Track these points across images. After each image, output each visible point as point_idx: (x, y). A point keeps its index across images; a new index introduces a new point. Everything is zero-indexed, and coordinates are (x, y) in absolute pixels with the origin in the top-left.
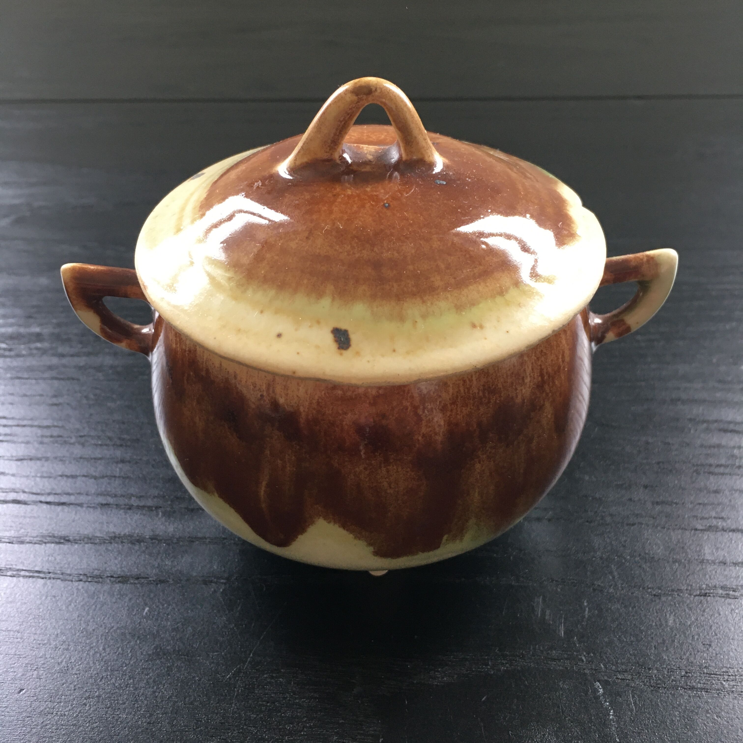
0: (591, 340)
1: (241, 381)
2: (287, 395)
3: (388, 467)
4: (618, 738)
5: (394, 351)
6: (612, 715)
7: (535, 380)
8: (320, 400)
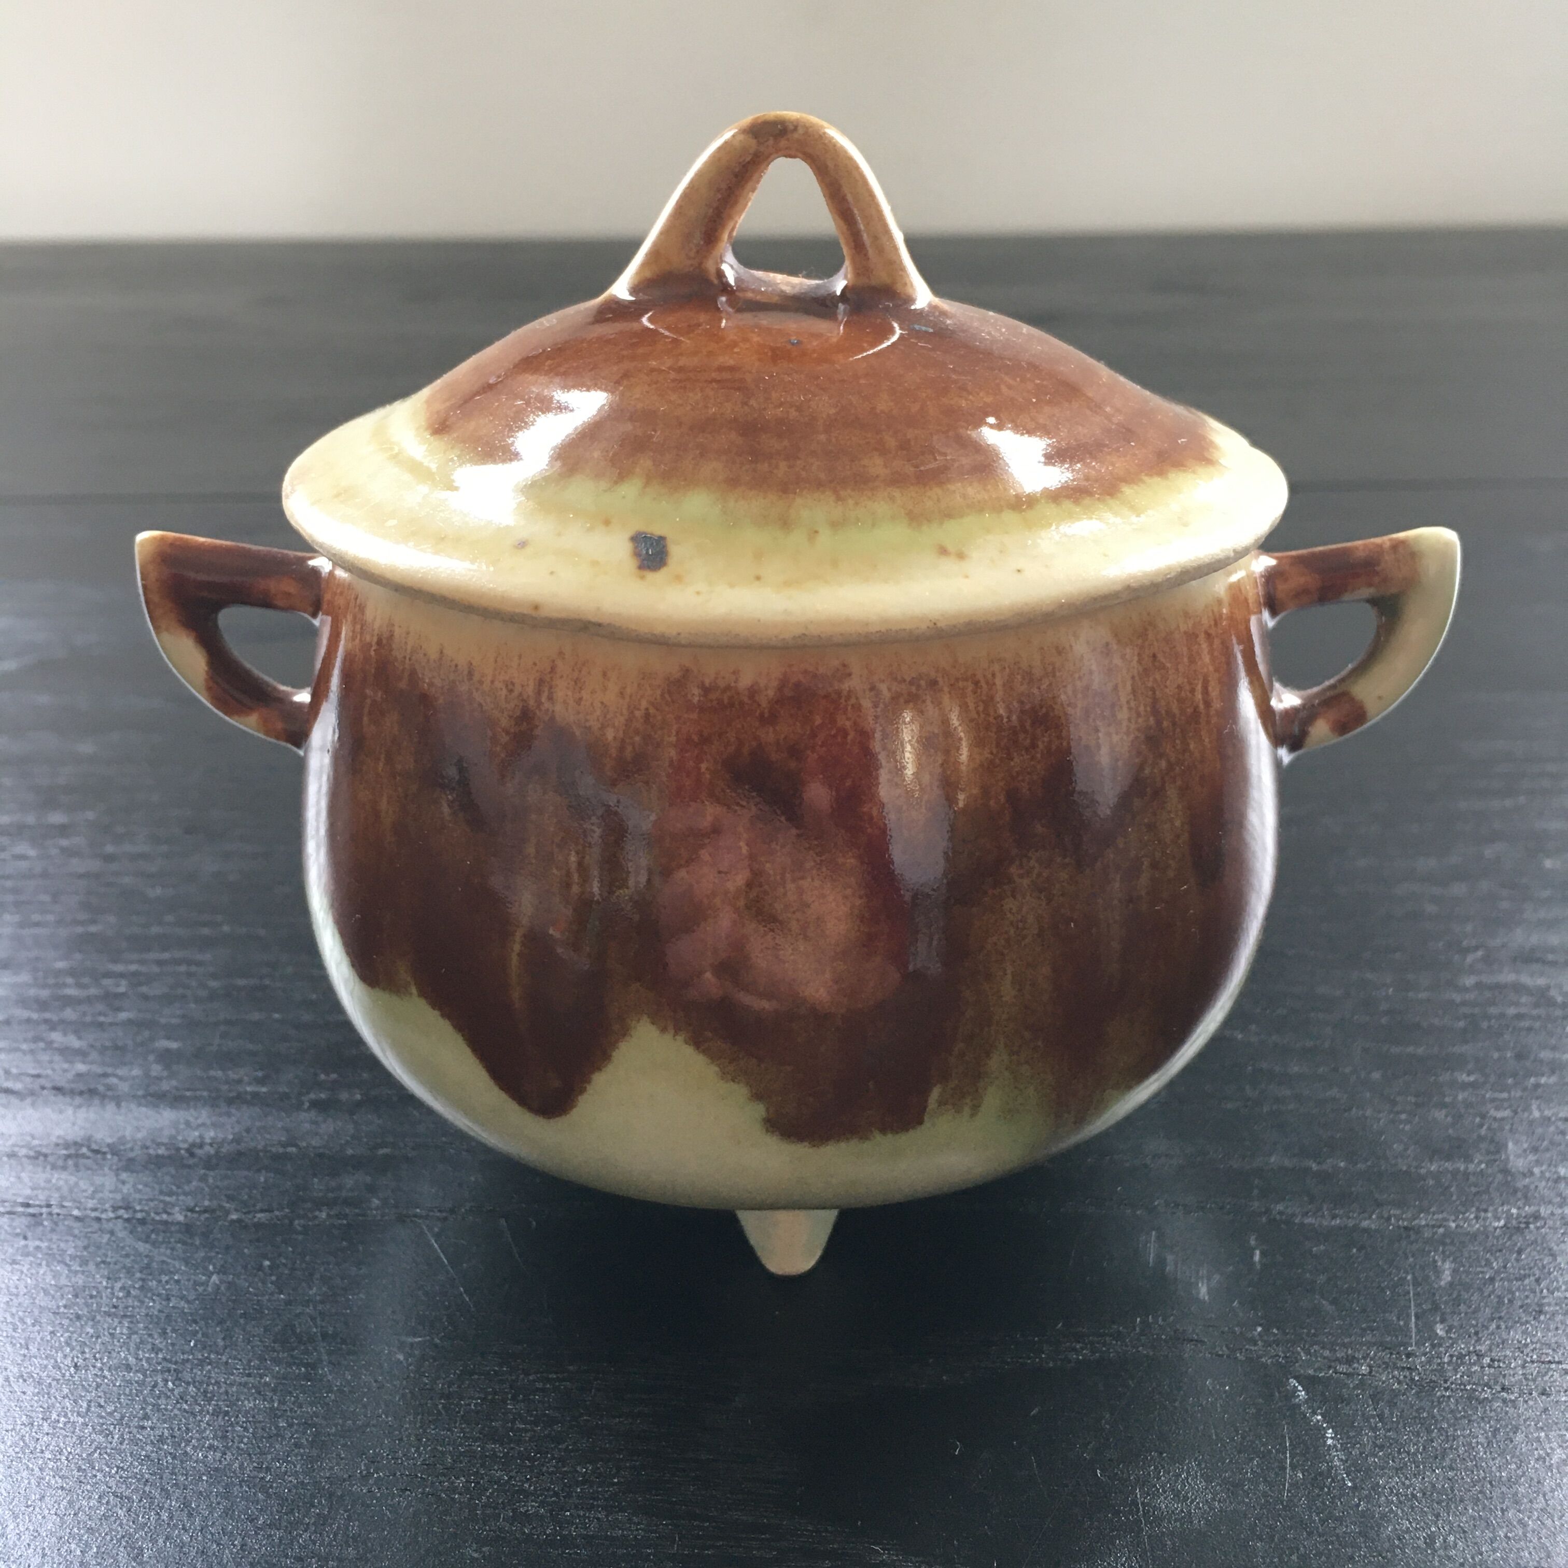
0: (1277, 740)
1: (481, 682)
2: (579, 701)
3: (801, 882)
4: (1350, 1480)
5: (758, 578)
6: (1332, 1438)
7: (1140, 720)
8: (652, 711)
